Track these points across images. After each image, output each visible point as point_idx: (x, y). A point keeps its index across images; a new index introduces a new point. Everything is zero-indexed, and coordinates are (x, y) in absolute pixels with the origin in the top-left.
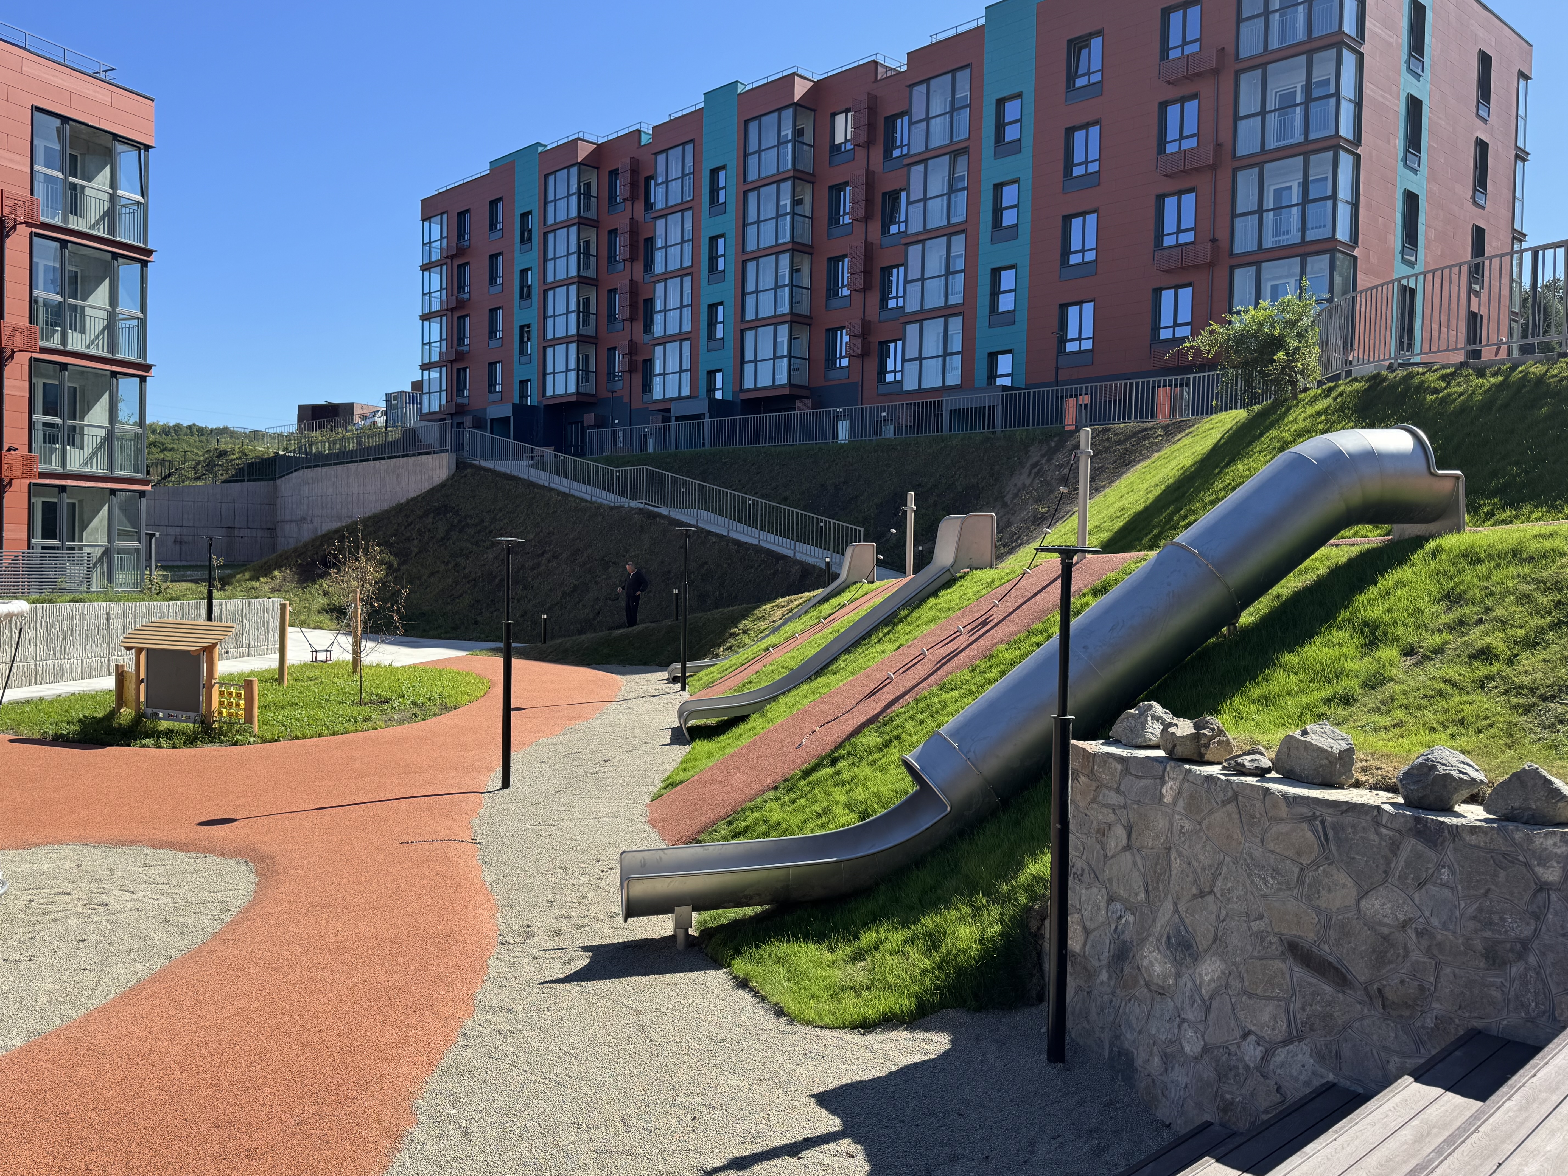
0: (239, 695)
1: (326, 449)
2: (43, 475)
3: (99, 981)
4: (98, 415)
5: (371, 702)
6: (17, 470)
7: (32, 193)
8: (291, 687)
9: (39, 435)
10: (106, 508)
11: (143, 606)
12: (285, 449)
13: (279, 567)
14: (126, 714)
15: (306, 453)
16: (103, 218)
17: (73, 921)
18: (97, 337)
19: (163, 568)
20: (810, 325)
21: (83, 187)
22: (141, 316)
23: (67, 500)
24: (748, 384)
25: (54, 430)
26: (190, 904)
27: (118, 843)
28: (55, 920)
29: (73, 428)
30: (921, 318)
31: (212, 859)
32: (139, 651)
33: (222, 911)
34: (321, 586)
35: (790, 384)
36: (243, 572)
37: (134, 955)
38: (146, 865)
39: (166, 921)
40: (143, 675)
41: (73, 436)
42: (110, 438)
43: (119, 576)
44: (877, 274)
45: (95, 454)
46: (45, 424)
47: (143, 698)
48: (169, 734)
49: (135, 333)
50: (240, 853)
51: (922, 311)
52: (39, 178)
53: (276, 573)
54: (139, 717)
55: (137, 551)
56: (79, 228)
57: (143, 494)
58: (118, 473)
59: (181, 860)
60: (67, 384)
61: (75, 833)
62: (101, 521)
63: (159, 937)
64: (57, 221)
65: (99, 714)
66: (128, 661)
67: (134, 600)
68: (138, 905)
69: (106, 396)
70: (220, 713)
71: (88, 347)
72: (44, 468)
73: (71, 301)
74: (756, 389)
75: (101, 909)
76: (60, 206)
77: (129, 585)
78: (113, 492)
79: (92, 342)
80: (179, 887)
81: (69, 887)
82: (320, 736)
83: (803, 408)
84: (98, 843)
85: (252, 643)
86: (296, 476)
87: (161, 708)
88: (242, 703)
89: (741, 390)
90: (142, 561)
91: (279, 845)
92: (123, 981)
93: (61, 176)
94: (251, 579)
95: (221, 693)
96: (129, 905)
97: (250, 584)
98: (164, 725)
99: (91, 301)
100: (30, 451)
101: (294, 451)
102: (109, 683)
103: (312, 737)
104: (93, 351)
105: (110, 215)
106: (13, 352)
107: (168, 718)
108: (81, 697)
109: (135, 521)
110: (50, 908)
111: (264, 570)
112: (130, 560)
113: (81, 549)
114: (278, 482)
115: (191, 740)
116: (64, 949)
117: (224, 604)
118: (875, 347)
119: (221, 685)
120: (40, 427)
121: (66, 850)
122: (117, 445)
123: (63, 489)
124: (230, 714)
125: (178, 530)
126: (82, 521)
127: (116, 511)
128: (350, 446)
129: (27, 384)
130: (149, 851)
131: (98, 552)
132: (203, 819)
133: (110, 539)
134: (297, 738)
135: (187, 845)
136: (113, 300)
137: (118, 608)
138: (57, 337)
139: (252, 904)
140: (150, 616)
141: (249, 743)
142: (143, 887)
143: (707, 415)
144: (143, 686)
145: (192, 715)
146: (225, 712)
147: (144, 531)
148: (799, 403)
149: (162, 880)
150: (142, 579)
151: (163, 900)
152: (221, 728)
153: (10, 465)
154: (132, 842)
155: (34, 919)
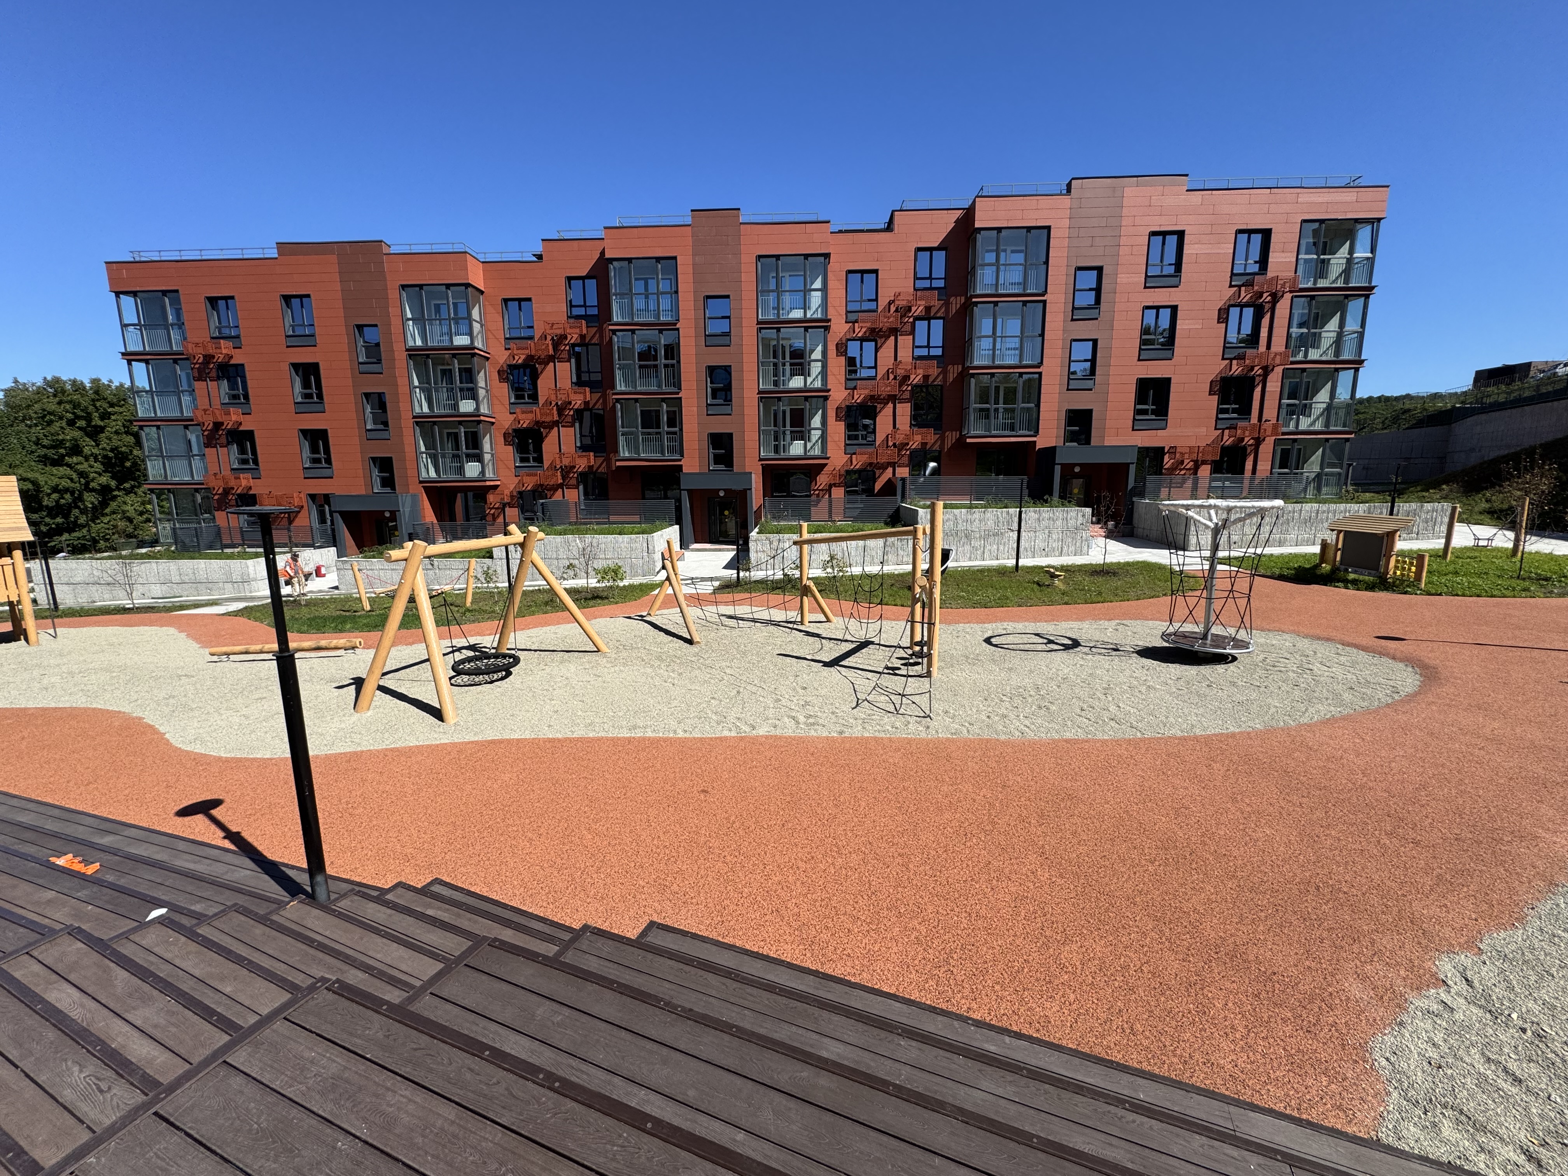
0: (1411, 564)
1: (1502, 398)
2: (1283, 434)
3: (1306, 710)
4: (1323, 396)
5: (1530, 578)
6: (1269, 432)
7: (1296, 273)
8: (1452, 562)
9: (1284, 412)
10: (1321, 450)
11: (1342, 506)
12: (1462, 403)
13: (1447, 482)
14: (1326, 567)
15: (1482, 403)
16: (1341, 275)
17: (1291, 674)
18: (1328, 349)
19: (1355, 484)
21: (1329, 260)
22: (1361, 330)
23: (1297, 447)
25: (1293, 408)
26: (1369, 683)
27: (1319, 638)
28: (1280, 671)
29: (1305, 405)
31: (1384, 659)
32: (1340, 532)
33: (1393, 692)
34: (1484, 495)
36: (1416, 486)
37: (1329, 701)
38: (1338, 654)
39: (1351, 688)
40: (1340, 546)
41: (1305, 410)
42: (1329, 408)
43: (1324, 490)
45: (1318, 418)
46: (1288, 405)
47: (1338, 558)
48: (1355, 582)
49: (1355, 343)
50: (1409, 660)
52: (1301, 262)
53: (1444, 486)
54: (1335, 570)
55: (1339, 474)
56: (1325, 285)
57: (1347, 440)
58: (1332, 428)
59: (1362, 656)
60: (1305, 380)
61: (1292, 628)
62: (1317, 457)
63: (1347, 696)
64: (1310, 285)
65: (1307, 566)
66: (1331, 538)
67: (1335, 503)
68: (1333, 675)
69: (1330, 384)
70: (1395, 573)
71: (1321, 356)
72: (1285, 430)
73: (1313, 331)
75: (1308, 672)
76: (1313, 275)
77: (1331, 494)
78: (1327, 440)
79: (1324, 352)
80: (1361, 671)
81: (1288, 656)
82: (1478, 596)
84: (1306, 636)
85: (1421, 532)
86: (1470, 421)
87: (1350, 566)
88: (1413, 569)
90: (1342, 481)
91: (1441, 661)
92: (1322, 714)
93: (1315, 257)
94: (1422, 491)
95: (1397, 561)
96: (1327, 674)
97: (1420, 494)
98: (1352, 576)
99: (1326, 328)
100: (1278, 420)
101: (1471, 403)
102: (1316, 549)
103: (1471, 596)
104: (1324, 358)
105: (1347, 273)
106: (1274, 367)
107: (1355, 572)
108: (1296, 556)
109: (1340, 458)
110: (1276, 664)
111: (1435, 485)
112: (1333, 480)
113: (1302, 473)
114: (1453, 425)
115: (1371, 587)
116: (1284, 687)
117: (1403, 507)
119: (1397, 556)
120: (1285, 406)
121: (1286, 636)
122: (1333, 412)
123: (1295, 440)
124: (1403, 575)
125: (1367, 461)
126: (1304, 457)
127: (1328, 451)
128: (1527, 394)
129: (1280, 384)
130: (1340, 646)
131: (1313, 475)
132: (1380, 635)
133: (1322, 468)
134: (1457, 595)
135: (1368, 648)
136: (1342, 324)
137: (1324, 507)
138: (1301, 354)
139: (1416, 694)
140: (1345, 512)
141: (1416, 594)
142: (1336, 665)
144: (1339, 553)
145: (1373, 572)
146: (1398, 573)
147: (1346, 462)
149: (1349, 664)
150: (1341, 491)
151: (1349, 676)
152: (1394, 582)
153: (1265, 430)
154: (1328, 639)
155: (1268, 667)
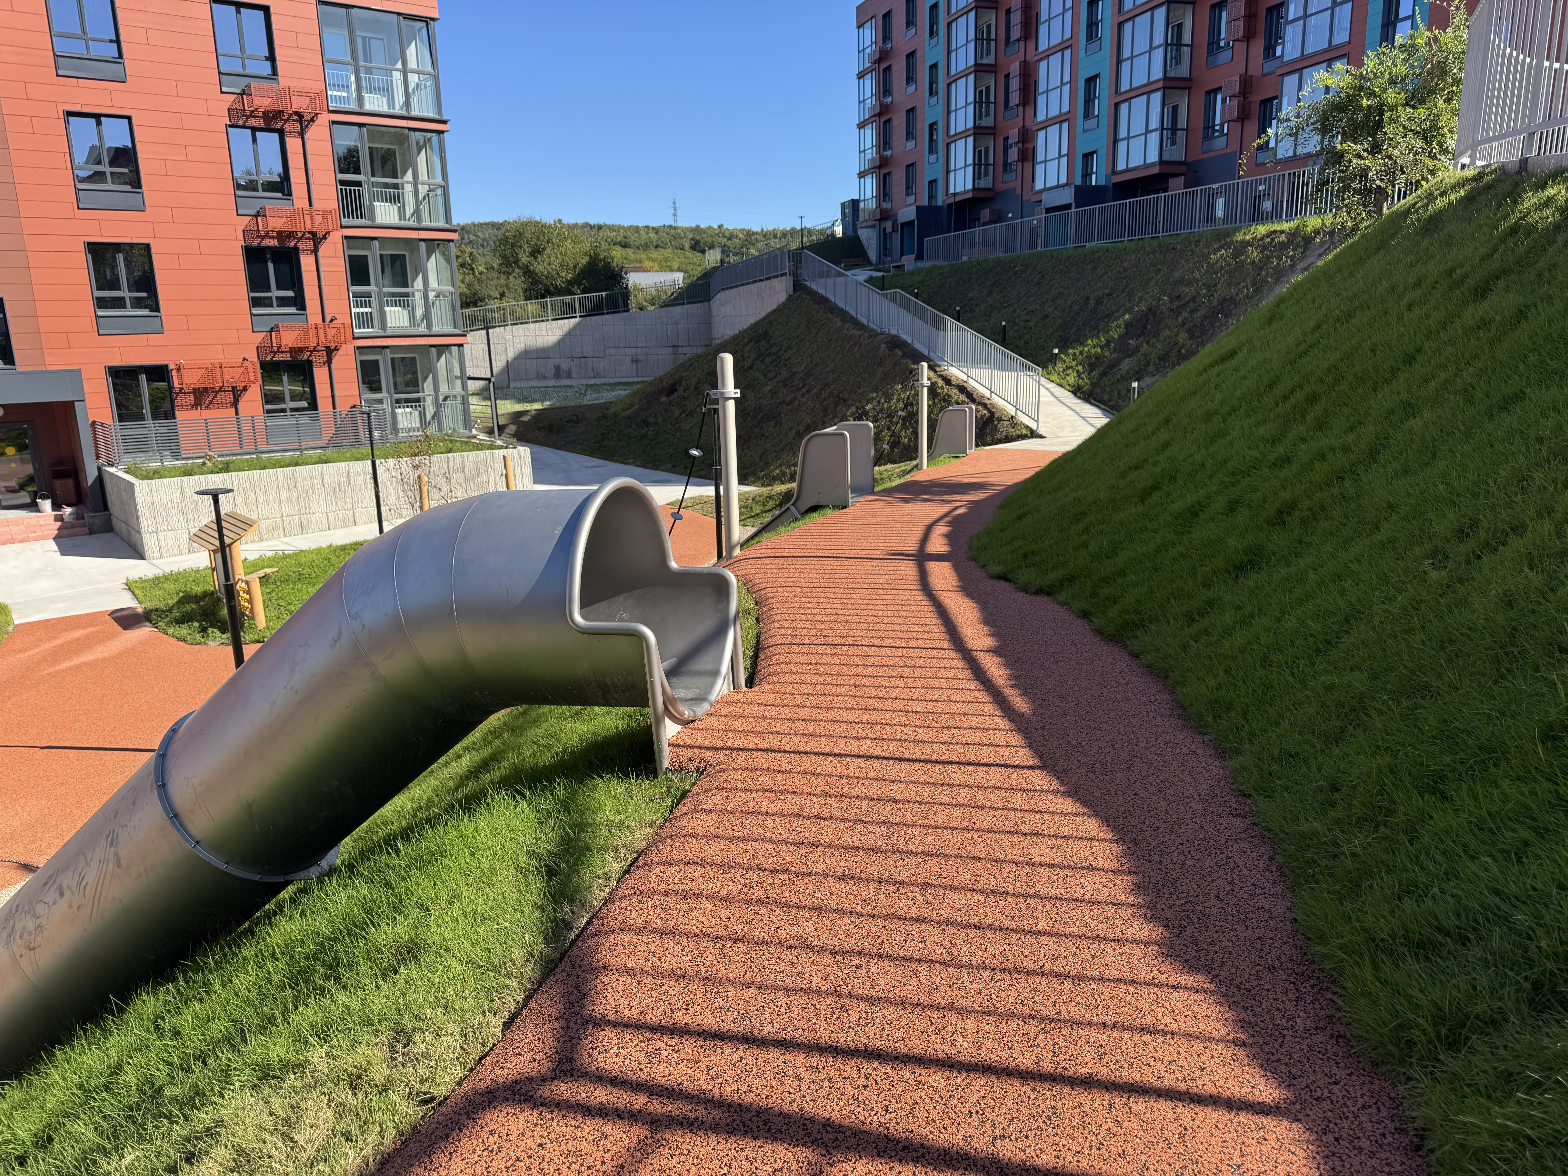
2: (363, 339)
20: (1189, 89)
24: (1121, 166)
30: (1300, 66)
35: (1162, 162)
44: (1262, 14)
51: (1303, 57)
58: (436, 330)
64: (353, 106)
74: (1128, 170)
78: (433, 347)
83: (1177, 187)
86: (718, 298)
89: (1114, 172)
95: (240, 589)
100: (350, 318)
114: (711, 303)
118: (1255, 108)
123: (385, 348)
125: (634, 350)
129: (341, 260)
143: (1073, 206)
148: (1172, 182)
